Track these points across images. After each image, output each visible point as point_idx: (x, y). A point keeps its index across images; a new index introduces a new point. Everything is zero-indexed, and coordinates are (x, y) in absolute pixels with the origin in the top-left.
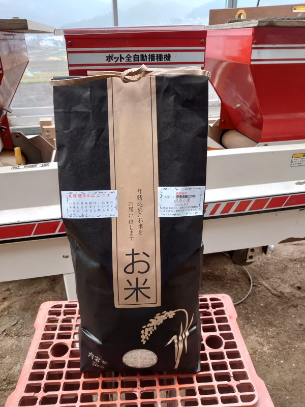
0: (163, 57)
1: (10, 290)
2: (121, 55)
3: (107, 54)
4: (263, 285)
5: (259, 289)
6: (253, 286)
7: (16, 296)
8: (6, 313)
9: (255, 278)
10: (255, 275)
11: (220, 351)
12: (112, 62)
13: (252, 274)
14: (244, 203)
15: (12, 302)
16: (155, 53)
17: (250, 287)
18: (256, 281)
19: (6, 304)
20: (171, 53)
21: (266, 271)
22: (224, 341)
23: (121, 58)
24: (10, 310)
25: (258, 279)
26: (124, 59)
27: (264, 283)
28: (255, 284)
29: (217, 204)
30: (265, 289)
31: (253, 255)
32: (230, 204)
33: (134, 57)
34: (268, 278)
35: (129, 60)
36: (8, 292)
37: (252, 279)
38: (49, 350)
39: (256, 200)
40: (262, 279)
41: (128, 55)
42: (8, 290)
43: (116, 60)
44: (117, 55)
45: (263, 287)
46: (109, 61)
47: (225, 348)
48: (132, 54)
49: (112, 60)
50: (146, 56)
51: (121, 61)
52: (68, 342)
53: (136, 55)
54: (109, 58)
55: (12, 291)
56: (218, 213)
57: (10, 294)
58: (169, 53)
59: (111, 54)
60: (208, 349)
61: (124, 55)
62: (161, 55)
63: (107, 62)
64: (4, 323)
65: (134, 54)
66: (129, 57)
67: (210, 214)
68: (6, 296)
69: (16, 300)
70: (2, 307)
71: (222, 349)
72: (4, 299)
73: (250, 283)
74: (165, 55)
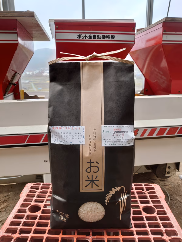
0: (111, 37)
1: (9, 196)
2: (86, 35)
3: (78, 34)
4: (177, 200)
5: (175, 202)
6: (171, 200)
7: (12, 199)
8: (4, 210)
9: (171, 195)
10: (171, 193)
11: (154, 216)
12: (81, 39)
13: (169, 193)
14: (162, 130)
15: (9, 203)
16: (106, 35)
17: (168, 201)
18: (172, 197)
19: (5, 204)
20: (115, 35)
21: (179, 191)
22: (156, 210)
23: (86, 36)
24: (7, 208)
25: (174, 195)
26: (87, 37)
27: (178, 198)
28: (171, 199)
29: (145, 129)
30: (179, 202)
31: (170, 171)
32: (153, 130)
33: (93, 36)
34: (180, 195)
35: (90, 38)
36: (7, 197)
37: (170, 195)
38: (27, 208)
39: (170, 128)
40: (176, 196)
41: (90, 35)
42: (8, 196)
43: (83, 37)
44: (84, 35)
45: (177, 201)
46: (79, 38)
47: (158, 214)
48: (92, 35)
49: (81, 37)
50: (100, 36)
51: (86, 38)
52: (42, 205)
53: (94, 35)
54: (79, 36)
55: (10, 197)
56: (146, 136)
57: (9, 198)
58: (114, 35)
59: (80, 34)
60: (144, 214)
61: (88, 35)
62: (109, 36)
63: (78, 39)
64: (2, 216)
65: (94, 34)
66: (90, 37)
67: (141, 136)
68: (6, 199)
69: (12, 202)
70: (2, 206)
71: (155, 214)
72: (5, 201)
73: (168, 198)
74: (111, 36)
